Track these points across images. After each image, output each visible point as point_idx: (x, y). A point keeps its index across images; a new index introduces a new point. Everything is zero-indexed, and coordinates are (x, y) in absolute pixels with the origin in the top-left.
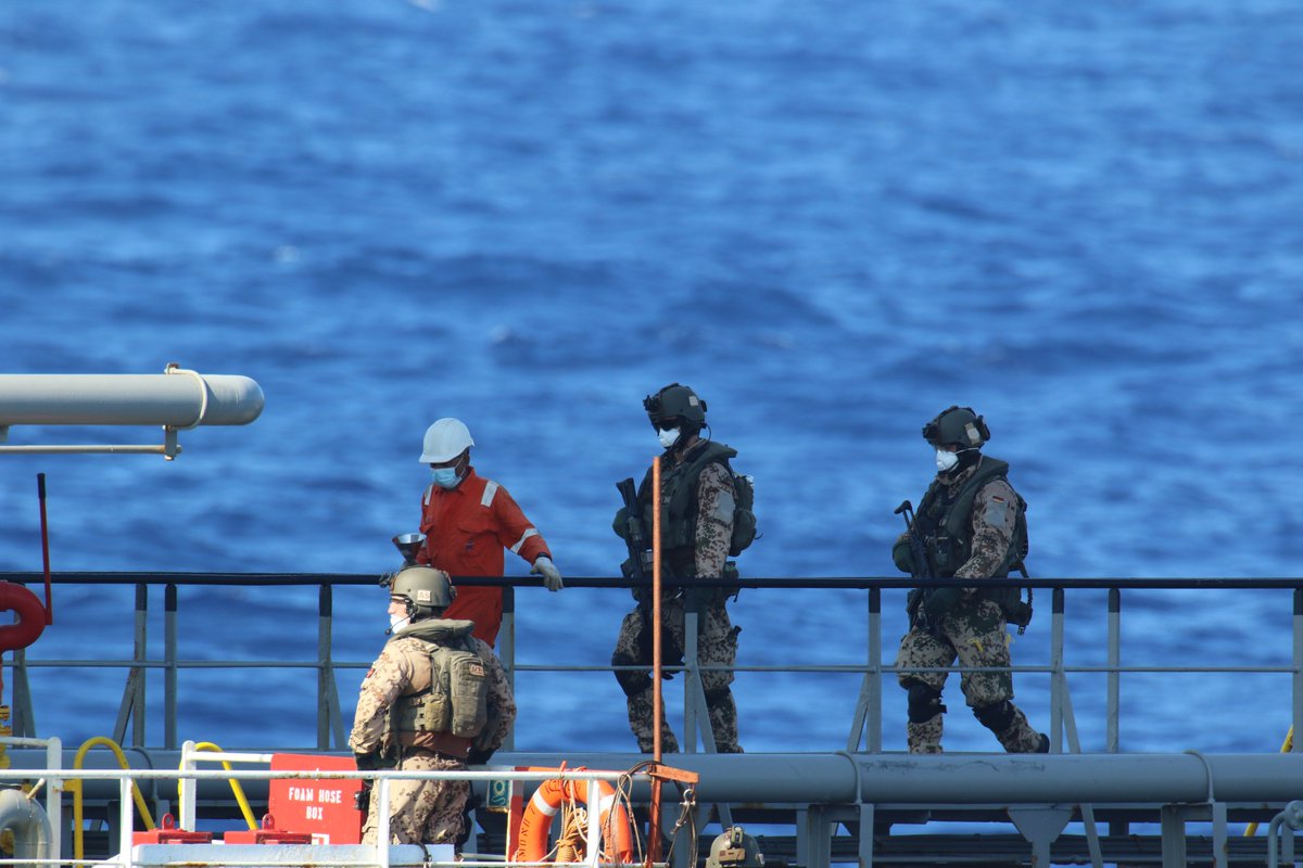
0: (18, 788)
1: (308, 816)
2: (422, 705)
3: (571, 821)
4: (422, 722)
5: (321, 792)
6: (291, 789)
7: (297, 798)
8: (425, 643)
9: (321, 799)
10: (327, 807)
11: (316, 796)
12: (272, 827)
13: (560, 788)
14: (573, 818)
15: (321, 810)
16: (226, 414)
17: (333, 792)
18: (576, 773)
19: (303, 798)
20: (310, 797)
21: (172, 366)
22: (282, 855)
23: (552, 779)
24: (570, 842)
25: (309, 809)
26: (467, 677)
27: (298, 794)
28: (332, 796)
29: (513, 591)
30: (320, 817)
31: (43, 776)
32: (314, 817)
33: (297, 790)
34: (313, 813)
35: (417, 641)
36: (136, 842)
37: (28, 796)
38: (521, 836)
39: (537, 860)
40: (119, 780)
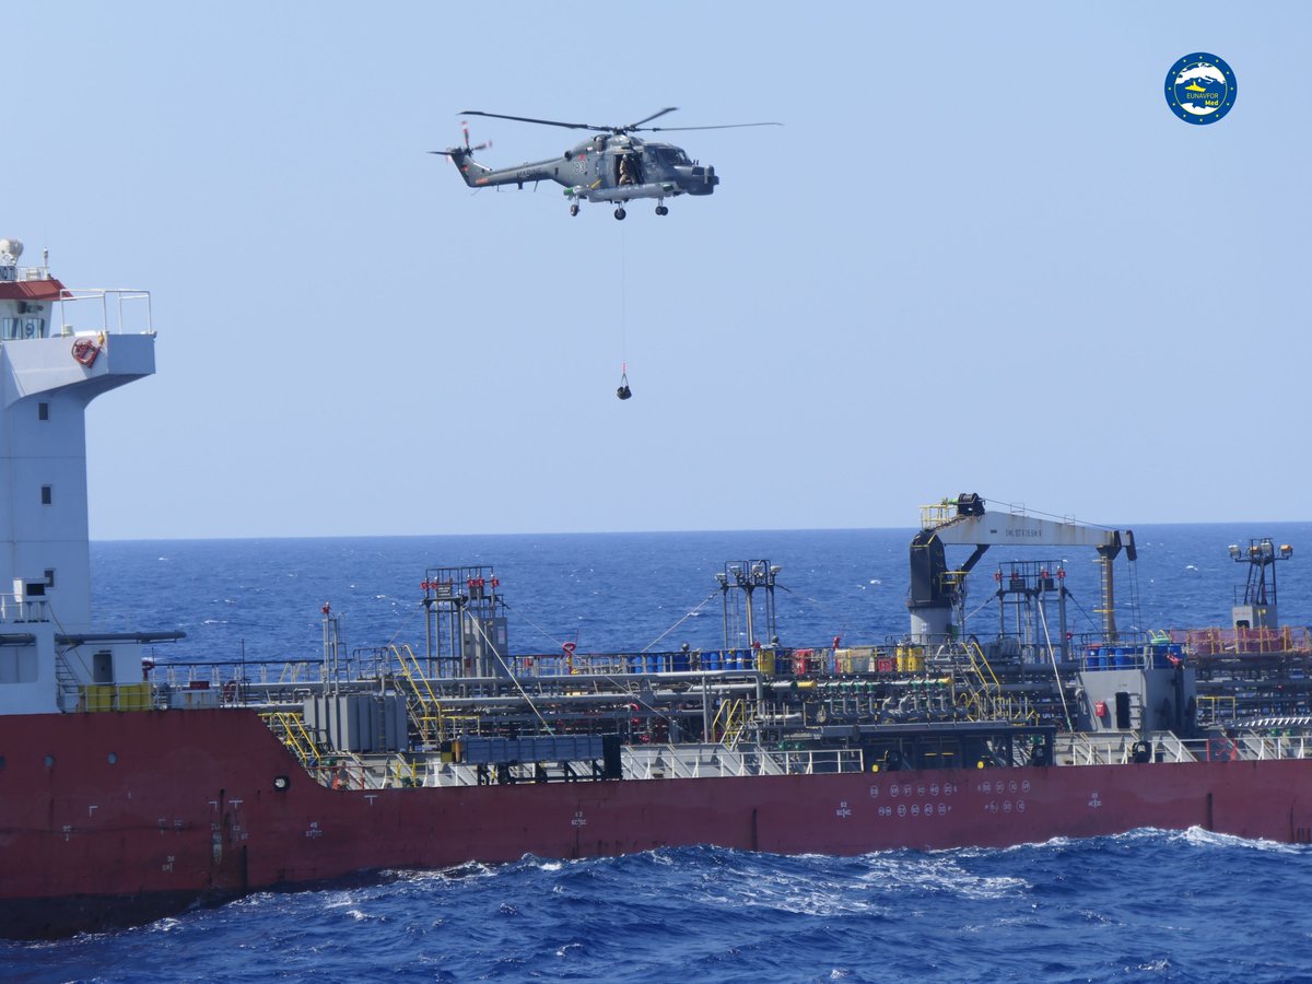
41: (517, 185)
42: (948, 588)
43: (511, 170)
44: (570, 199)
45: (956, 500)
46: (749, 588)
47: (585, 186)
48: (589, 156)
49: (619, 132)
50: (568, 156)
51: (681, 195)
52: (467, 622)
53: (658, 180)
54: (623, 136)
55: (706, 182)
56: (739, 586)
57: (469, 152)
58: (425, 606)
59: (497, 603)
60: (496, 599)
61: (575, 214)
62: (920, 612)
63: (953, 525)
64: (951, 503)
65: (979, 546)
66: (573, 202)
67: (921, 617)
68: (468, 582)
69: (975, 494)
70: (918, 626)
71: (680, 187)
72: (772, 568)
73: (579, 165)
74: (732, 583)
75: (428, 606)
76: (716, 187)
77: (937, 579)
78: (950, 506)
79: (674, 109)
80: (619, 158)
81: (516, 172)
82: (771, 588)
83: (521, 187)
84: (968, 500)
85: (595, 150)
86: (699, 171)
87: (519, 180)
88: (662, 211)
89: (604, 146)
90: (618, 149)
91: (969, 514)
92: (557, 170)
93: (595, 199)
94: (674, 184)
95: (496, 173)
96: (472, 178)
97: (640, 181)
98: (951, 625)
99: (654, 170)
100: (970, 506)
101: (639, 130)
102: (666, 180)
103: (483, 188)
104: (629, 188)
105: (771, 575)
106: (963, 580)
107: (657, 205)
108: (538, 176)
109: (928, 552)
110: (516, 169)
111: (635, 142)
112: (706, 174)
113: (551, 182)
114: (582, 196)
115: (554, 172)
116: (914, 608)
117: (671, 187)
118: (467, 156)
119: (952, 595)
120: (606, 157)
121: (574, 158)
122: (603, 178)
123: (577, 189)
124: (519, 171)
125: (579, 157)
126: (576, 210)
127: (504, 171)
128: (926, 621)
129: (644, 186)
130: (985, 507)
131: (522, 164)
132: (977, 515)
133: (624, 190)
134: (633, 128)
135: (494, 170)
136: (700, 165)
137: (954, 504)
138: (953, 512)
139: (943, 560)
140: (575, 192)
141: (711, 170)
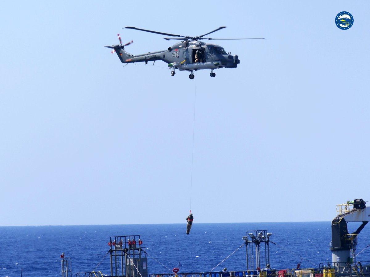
41: (145, 62)
42: (349, 242)
43: (143, 55)
44: (170, 69)
45: (353, 202)
46: (257, 243)
47: (178, 63)
48: (180, 50)
49: (194, 39)
50: (170, 49)
51: (221, 68)
52: (128, 260)
53: (212, 61)
54: (196, 41)
55: (234, 62)
56: (253, 242)
57: (122, 47)
58: (110, 253)
59: (142, 252)
60: (141, 250)
61: (173, 75)
62: (336, 252)
63: (351, 213)
64: (351, 203)
65: (363, 222)
66: (172, 69)
67: (336, 254)
68: (128, 242)
69: (361, 200)
70: (335, 258)
71: (222, 64)
72: (268, 234)
73: (175, 54)
74: (250, 241)
75: (111, 253)
76: (238, 65)
77: (344, 238)
78: (350, 205)
79: (224, 27)
80: (194, 51)
81: (145, 56)
82: (267, 243)
83: (146, 63)
84: (358, 202)
85: (183, 47)
86: (231, 57)
87: (146, 60)
88: (213, 75)
89: (187, 45)
90: (194, 47)
91: (359, 208)
92: (164, 56)
93: (182, 69)
94: (220, 62)
95: (135, 57)
96: (124, 58)
97: (203, 62)
98: (350, 258)
99: (210, 56)
100: (359, 204)
101: (202, 39)
102: (216, 61)
103: (129, 64)
104: (198, 64)
105: (267, 237)
106: (355, 238)
107: (211, 72)
108: (155, 58)
109: (339, 225)
110: (144, 55)
111: (202, 44)
112: (234, 58)
113: (161, 61)
114: (176, 67)
115: (163, 57)
116: (334, 250)
117: (218, 64)
118: (122, 49)
119: (350, 245)
120: (189, 50)
121: (173, 51)
122: (187, 59)
123: (174, 64)
124: (146, 56)
125: (175, 50)
126: (173, 74)
127: (139, 56)
128: (338, 256)
129: (205, 64)
130: (366, 205)
131: (147, 53)
132: (362, 209)
133: (195, 65)
134: (200, 38)
135: (134, 56)
136: (231, 55)
137: (352, 204)
138: (352, 207)
139: (346, 229)
140: (173, 65)
141: (237, 57)
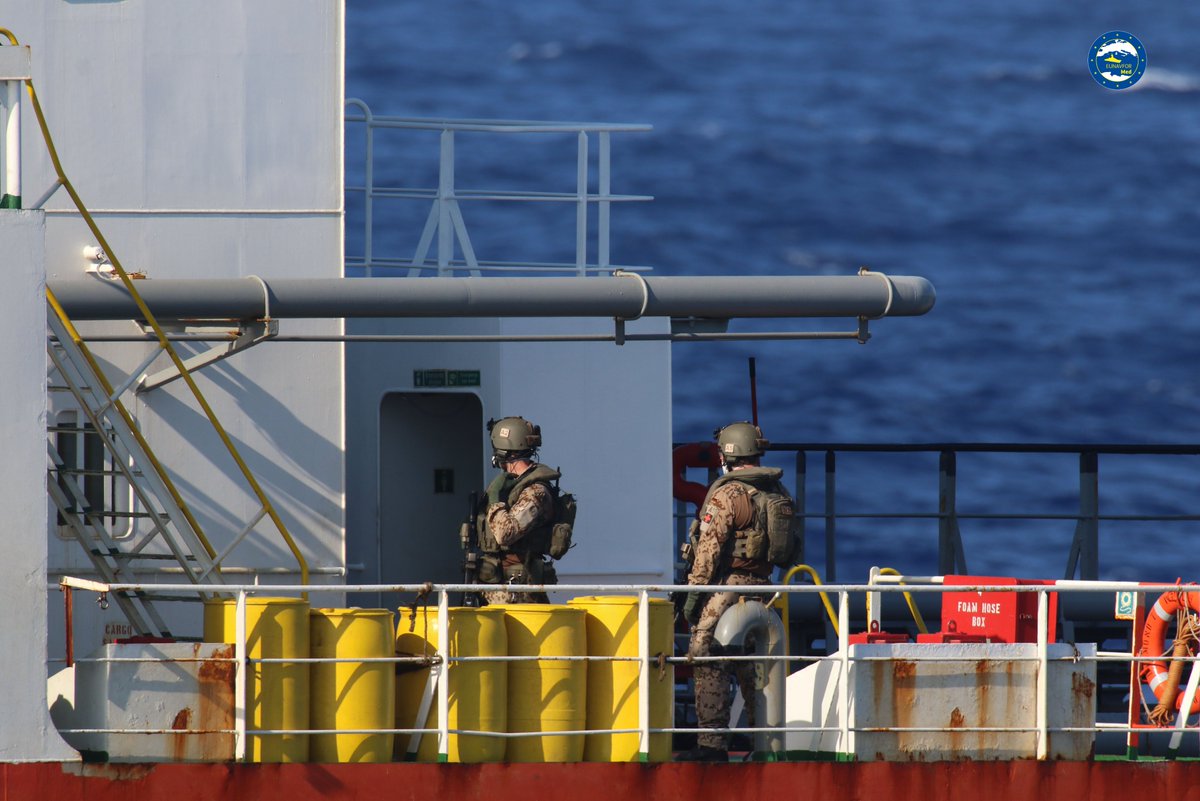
0: (758, 600)
1: (974, 625)
2: (744, 537)
3: (1184, 625)
4: (744, 550)
5: (984, 606)
6: (960, 603)
7: (964, 610)
8: (748, 487)
9: (984, 610)
10: (989, 617)
11: (980, 608)
12: (954, 630)
13: (1176, 598)
14: (1187, 622)
15: (983, 619)
16: (905, 307)
17: (993, 605)
18: (1188, 586)
19: (969, 610)
20: (975, 609)
21: (863, 269)
22: (964, 652)
23: (1171, 591)
24: (1183, 642)
25: (974, 618)
26: (780, 515)
27: (965, 607)
28: (993, 608)
29: (1097, 457)
30: (983, 625)
31: (778, 590)
32: (979, 625)
33: (965, 604)
34: (977, 622)
35: (740, 485)
36: (850, 642)
37: (767, 606)
38: (1144, 638)
39: (1159, 655)
40: (837, 593)
